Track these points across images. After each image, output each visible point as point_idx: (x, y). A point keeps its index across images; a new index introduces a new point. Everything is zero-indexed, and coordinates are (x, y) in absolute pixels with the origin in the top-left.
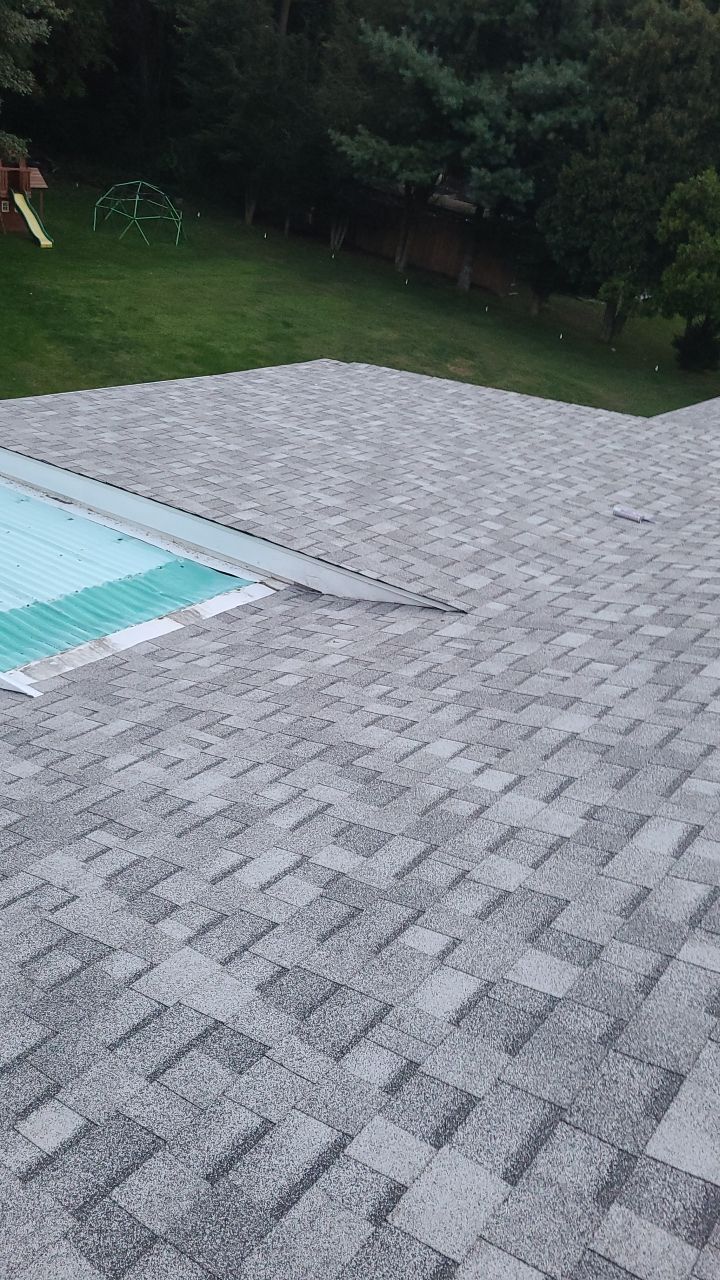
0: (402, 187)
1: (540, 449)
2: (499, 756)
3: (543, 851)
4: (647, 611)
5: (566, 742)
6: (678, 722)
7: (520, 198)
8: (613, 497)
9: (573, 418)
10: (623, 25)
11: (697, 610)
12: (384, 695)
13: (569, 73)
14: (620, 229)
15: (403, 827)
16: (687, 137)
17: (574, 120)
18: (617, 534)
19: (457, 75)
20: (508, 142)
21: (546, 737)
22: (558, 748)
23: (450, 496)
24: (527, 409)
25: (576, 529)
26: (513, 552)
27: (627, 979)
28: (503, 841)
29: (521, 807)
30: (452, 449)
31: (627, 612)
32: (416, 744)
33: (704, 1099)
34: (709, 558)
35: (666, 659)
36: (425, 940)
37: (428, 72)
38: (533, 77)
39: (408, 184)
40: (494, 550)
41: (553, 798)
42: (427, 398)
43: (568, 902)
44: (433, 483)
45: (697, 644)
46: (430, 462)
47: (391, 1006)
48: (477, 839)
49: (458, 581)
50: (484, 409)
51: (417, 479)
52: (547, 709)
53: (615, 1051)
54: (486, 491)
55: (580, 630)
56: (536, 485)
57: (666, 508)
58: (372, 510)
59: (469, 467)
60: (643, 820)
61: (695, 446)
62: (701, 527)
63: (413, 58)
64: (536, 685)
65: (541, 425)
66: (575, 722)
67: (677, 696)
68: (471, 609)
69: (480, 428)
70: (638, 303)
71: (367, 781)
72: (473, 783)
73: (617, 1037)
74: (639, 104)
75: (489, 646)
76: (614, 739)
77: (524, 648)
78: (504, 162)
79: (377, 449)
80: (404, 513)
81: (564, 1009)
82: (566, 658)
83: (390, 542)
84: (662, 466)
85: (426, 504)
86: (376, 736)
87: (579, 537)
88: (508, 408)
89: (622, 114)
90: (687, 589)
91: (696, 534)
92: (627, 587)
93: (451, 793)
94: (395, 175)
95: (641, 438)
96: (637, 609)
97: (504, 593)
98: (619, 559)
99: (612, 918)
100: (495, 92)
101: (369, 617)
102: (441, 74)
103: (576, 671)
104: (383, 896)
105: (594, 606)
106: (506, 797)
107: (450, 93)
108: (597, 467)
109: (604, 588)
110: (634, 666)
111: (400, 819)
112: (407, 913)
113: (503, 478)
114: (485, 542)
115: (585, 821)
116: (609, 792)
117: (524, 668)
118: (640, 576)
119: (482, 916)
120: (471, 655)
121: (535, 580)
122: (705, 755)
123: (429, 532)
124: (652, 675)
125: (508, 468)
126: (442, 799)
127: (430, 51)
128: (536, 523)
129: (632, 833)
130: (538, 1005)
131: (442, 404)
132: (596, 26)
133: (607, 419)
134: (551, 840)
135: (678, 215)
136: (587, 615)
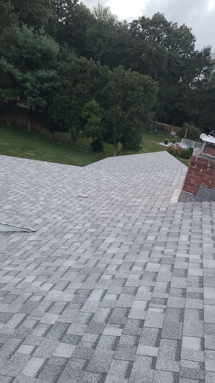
0: (6, 101)
1: (55, 178)
2: (48, 278)
3: (63, 308)
4: (88, 225)
5: (68, 270)
6: (99, 258)
7: (43, 105)
8: (77, 191)
9: (64, 168)
10: (66, 62)
11: (102, 223)
12: (10, 264)
13: (52, 73)
14: (72, 114)
15: (17, 309)
16: (86, 91)
17: (55, 85)
18: (79, 202)
19: (20, 71)
20: (38, 90)
21: (62, 270)
22: (66, 272)
23: (28, 195)
24: (50, 166)
25: (67, 201)
26: (49, 210)
27: (89, 345)
28: (50, 307)
29: (55, 295)
30: (28, 180)
31: (83, 226)
32: (21, 279)
33: (113, 379)
34: (104, 207)
35: (95, 239)
36: (26, 349)
37: (11, 70)
38: (42, 73)
39: (9, 100)
40: (43, 211)
41: (65, 289)
42: (20, 164)
43: (71, 324)
44: (23, 191)
45: (102, 233)
46: (21, 185)
47: (15, 377)
48: (42, 309)
49: (33, 222)
50: (38, 167)
51: (17, 190)
52: (62, 260)
53: (87, 371)
54: (40, 192)
55: (70, 233)
56: (54, 189)
57: (92, 193)
58: (3, 202)
59: (34, 185)
60: (91, 291)
61: (98, 174)
62: (101, 198)
63: (6, 65)
64: (58, 253)
65: (55, 171)
66: (70, 263)
67: (98, 250)
68: (37, 230)
69: (36, 173)
70: (79, 134)
71: (4, 296)
72: (40, 289)
73: (87, 366)
74: (73, 82)
75: (43, 242)
76: (82, 266)
77: (54, 241)
78: (37, 95)
79: (4, 182)
80: (14, 202)
81: (71, 361)
82: (67, 243)
83: (10, 212)
84: (89, 181)
85: (21, 198)
86: (8, 278)
87: (68, 204)
88: (45, 166)
89: (68, 84)
90: (99, 216)
91: (100, 200)
92: (83, 218)
93: (33, 294)
94: (4, 98)
95: (83, 173)
96: (86, 224)
97: (47, 224)
98: (80, 209)
99: (84, 326)
100: (32, 76)
101: (4, 237)
102: (15, 71)
103: (70, 246)
104: (11, 336)
105: (74, 225)
106: (50, 292)
107: (19, 76)
108: (72, 182)
109: (76, 219)
110: (86, 242)
111: (16, 307)
112: (19, 341)
113: (45, 188)
114: (40, 208)
115: (74, 295)
116: (81, 284)
117: (54, 247)
118: (86, 214)
119: (44, 335)
120: (38, 246)
121: (57, 219)
122: (106, 267)
123: (23, 207)
124: (91, 244)
125: (46, 185)
126: (30, 297)
127: (11, 64)
128: (55, 201)
129: (88, 296)
130: (62, 363)
131: (24, 166)
132: (58, 61)
133: (74, 168)
134: (65, 303)
135: (87, 111)
136: (72, 228)
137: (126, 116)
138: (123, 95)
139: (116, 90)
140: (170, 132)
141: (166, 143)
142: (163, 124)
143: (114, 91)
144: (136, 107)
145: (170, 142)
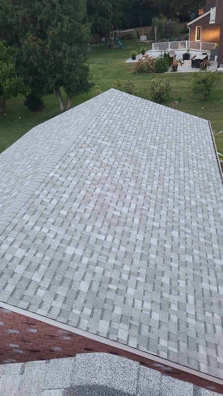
137: (48, 46)
138: (30, 14)
139: (16, 10)
140: (139, 38)
141: (134, 58)
142: (127, 31)
143: (13, 12)
144: (57, 25)
145: (139, 53)
